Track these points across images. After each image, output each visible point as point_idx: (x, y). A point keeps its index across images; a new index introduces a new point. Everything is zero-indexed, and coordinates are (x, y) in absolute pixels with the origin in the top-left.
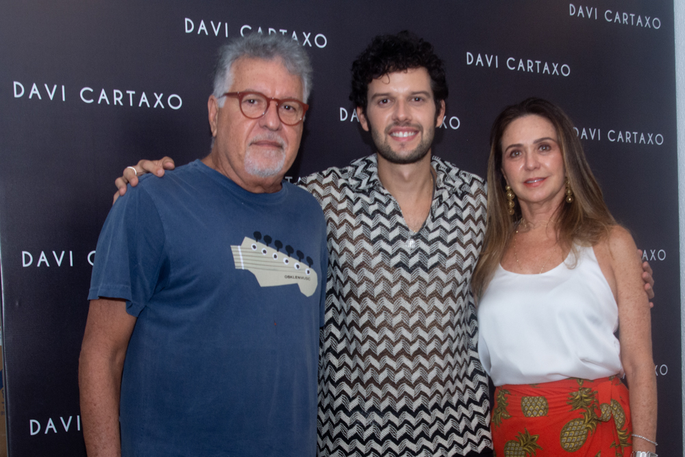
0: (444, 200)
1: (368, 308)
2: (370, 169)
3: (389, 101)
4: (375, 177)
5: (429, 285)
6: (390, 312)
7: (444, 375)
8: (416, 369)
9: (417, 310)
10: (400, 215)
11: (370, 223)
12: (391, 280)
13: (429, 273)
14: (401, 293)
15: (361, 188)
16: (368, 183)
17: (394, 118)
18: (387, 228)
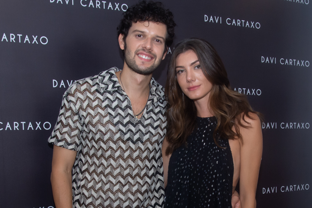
2: (113, 79)
4: (118, 84)
5: (144, 152)
8: (136, 201)
10: (131, 109)
12: (125, 149)
13: (144, 145)
15: (107, 90)
17: (143, 46)
18: (122, 116)
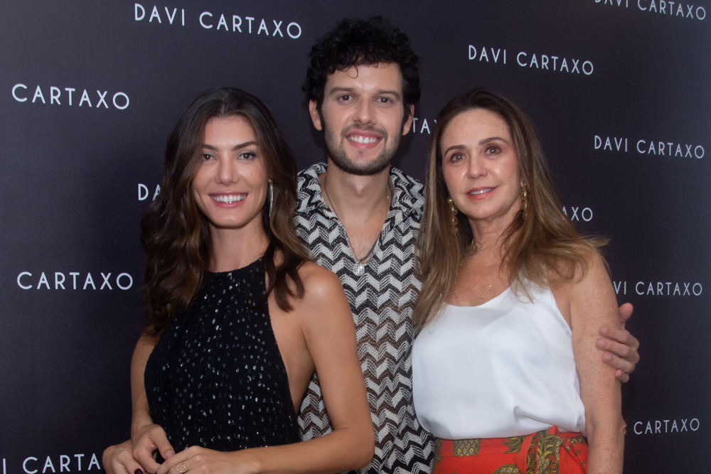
0: (396, 223)
3: (350, 98)
5: (379, 328)
9: (365, 357)
13: (378, 314)
15: (300, 210)
17: (355, 119)
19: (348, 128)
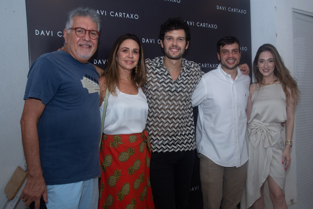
0: (184, 70)
1: (157, 103)
2: (161, 61)
3: (171, 39)
4: (162, 63)
5: (178, 97)
6: (164, 104)
7: (180, 126)
9: (173, 104)
10: (170, 75)
11: (160, 77)
12: (165, 95)
13: (178, 93)
14: (168, 99)
15: (157, 66)
16: (160, 65)
17: (172, 44)
18: (165, 79)
19: (170, 47)
